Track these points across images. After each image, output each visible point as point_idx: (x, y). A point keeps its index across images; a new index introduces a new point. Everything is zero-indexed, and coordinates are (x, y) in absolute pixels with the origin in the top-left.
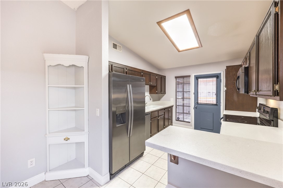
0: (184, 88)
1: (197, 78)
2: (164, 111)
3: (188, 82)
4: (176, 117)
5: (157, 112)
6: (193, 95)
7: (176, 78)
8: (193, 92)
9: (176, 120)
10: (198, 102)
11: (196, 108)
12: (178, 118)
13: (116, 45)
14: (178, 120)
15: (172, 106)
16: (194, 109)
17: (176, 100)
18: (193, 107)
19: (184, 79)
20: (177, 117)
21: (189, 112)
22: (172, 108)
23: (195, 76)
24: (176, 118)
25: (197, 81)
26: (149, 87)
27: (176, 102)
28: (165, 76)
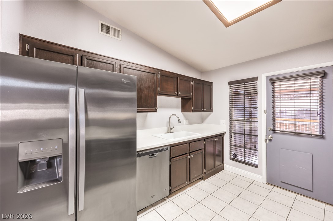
0: (246, 102)
1: (272, 81)
2: (205, 143)
3: (254, 91)
4: (230, 153)
5: (188, 144)
6: (264, 115)
7: (230, 83)
8: (264, 108)
9: (231, 159)
10: (274, 128)
11: (270, 140)
12: (235, 156)
13: (108, 27)
14: (234, 158)
15: (224, 134)
16: (266, 141)
17: (231, 124)
18: (264, 138)
19: (245, 85)
20: (233, 153)
21: (255, 147)
22: (222, 136)
23: (267, 77)
24: (230, 155)
25: (272, 87)
26: (182, 100)
27: (231, 127)
28: (212, 83)
